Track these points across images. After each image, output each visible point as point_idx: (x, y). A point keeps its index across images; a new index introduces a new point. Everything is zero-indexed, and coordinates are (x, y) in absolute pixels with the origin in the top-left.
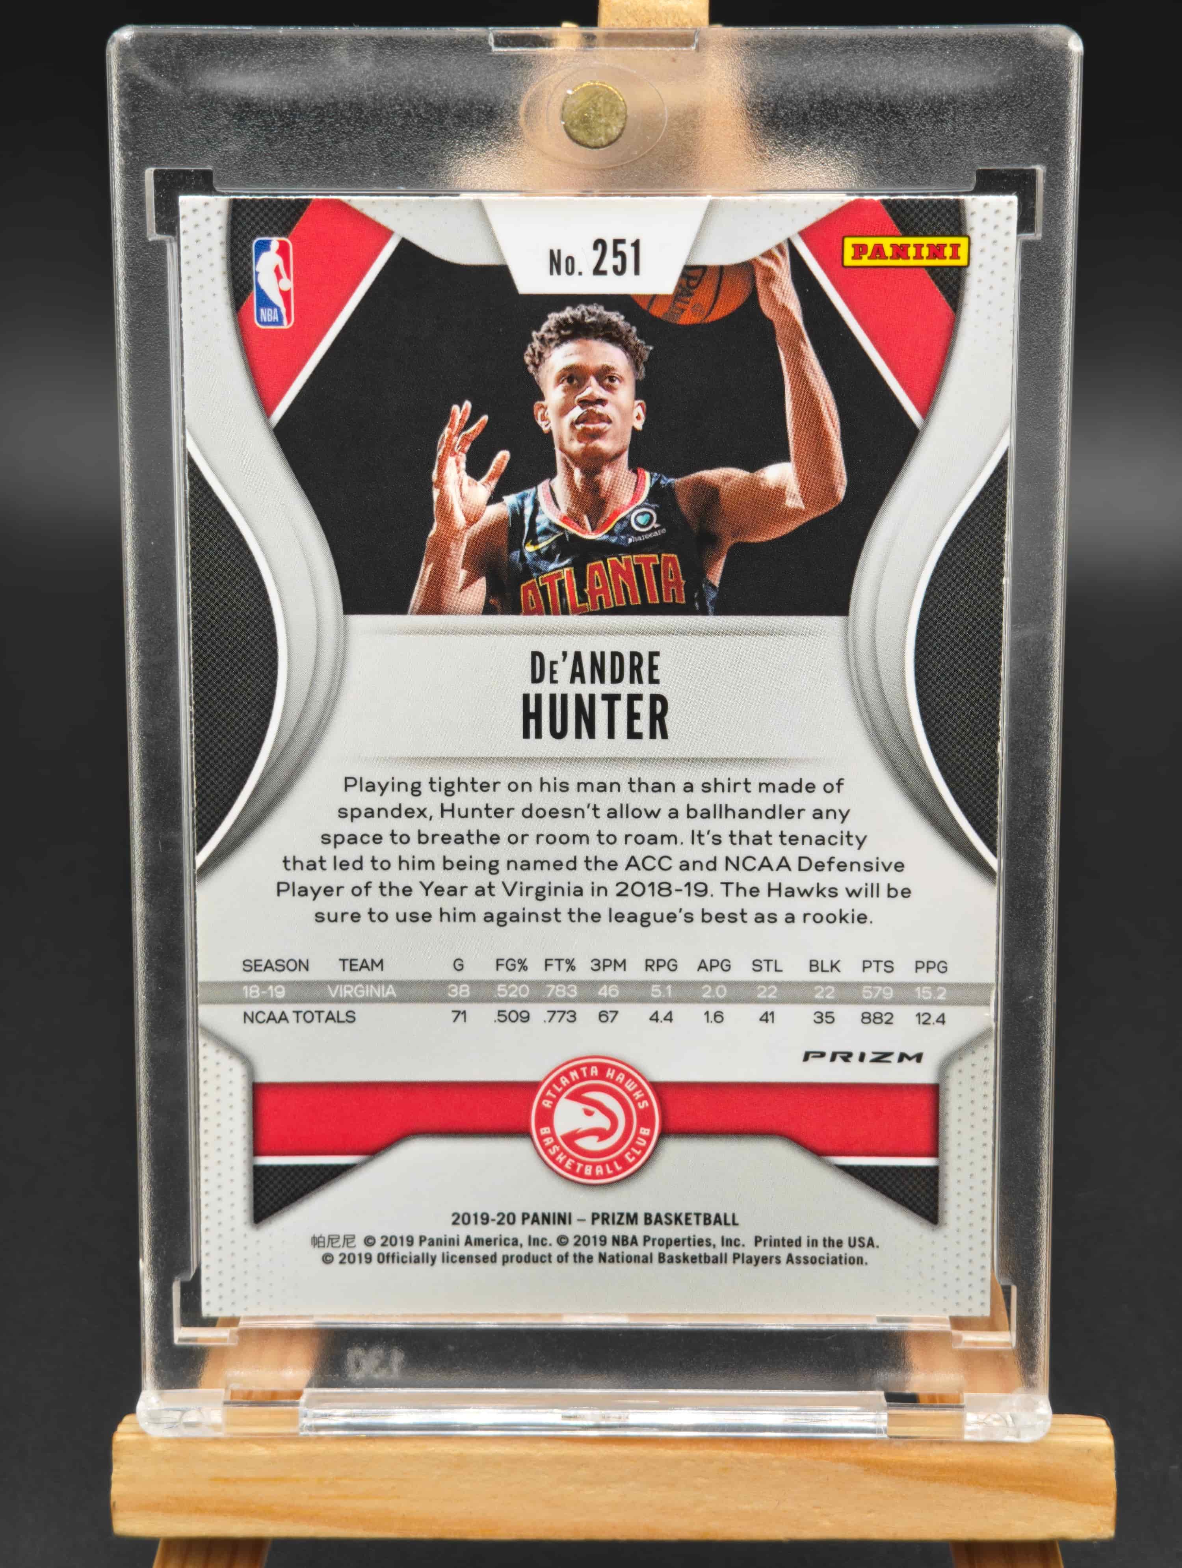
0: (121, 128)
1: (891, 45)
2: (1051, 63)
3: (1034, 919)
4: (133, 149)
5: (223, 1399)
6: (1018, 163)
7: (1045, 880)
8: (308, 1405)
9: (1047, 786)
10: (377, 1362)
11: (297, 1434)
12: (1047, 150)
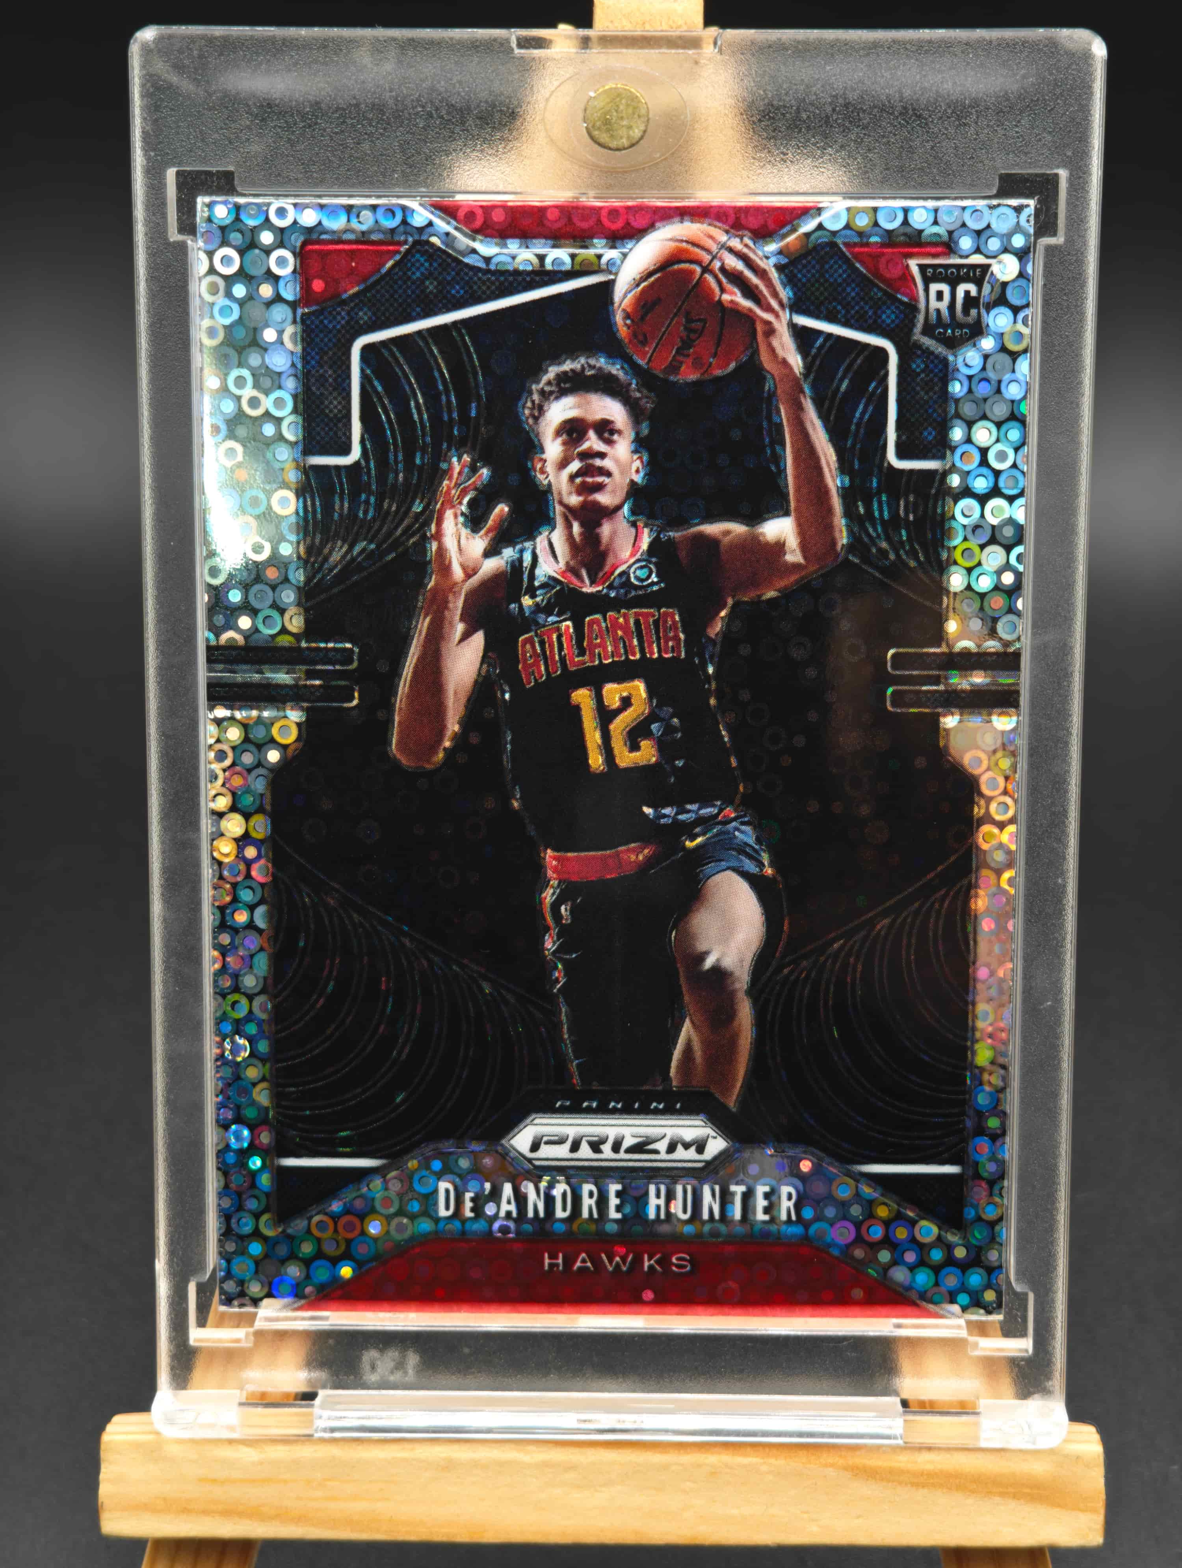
0: (143, 128)
1: (914, 49)
2: (1074, 67)
3: (1053, 924)
4: (154, 150)
5: (238, 1401)
6: (1041, 167)
7: (1064, 886)
8: (323, 1407)
9: (1066, 791)
10: (392, 1364)
11: (312, 1436)
12: (1069, 153)
